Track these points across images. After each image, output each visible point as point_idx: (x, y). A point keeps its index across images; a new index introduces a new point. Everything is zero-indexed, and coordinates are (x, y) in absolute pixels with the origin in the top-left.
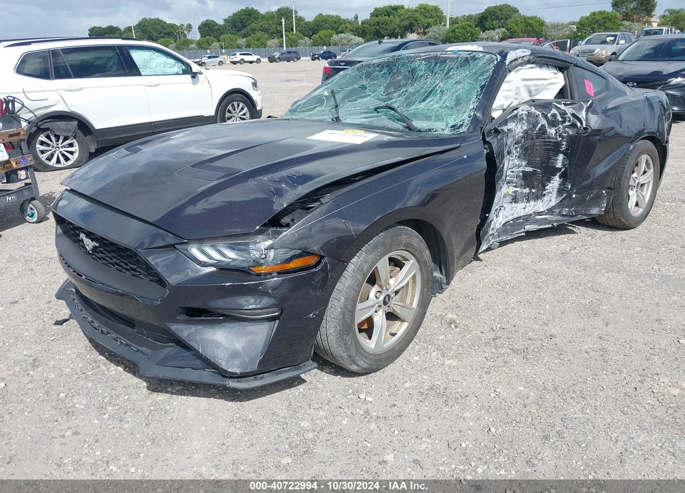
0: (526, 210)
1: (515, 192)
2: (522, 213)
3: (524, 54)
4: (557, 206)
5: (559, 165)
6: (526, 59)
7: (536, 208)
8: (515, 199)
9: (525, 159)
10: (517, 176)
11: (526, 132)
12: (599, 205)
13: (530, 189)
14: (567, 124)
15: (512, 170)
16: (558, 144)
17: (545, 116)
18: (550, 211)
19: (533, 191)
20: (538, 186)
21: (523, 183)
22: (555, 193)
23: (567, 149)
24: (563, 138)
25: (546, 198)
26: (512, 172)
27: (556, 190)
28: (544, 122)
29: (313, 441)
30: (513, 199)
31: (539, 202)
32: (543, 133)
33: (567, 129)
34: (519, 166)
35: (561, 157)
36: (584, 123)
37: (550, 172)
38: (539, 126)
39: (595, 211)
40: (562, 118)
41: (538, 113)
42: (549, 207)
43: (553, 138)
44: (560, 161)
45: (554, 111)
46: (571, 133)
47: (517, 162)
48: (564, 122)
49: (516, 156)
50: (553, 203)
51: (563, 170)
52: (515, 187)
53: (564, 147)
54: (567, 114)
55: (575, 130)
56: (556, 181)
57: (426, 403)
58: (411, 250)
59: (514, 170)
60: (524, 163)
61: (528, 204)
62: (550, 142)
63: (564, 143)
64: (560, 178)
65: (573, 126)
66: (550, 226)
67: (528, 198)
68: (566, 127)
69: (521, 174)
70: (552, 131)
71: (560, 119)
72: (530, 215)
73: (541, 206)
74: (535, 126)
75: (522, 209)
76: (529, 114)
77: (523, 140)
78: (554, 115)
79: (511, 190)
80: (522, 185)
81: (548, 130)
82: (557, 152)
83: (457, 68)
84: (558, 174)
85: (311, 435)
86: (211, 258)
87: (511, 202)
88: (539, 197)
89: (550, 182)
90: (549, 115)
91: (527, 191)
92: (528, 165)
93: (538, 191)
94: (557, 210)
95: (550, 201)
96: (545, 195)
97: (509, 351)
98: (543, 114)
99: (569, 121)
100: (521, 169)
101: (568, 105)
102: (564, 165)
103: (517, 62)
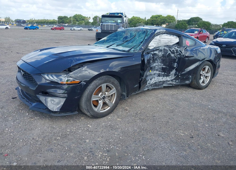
0: (163, 79)
1: (159, 73)
2: (162, 80)
3: (163, 31)
4: (174, 79)
5: (175, 66)
6: (164, 32)
7: (167, 79)
8: (159, 75)
9: (163, 63)
10: (160, 68)
11: (163, 55)
12: (189, 80)
13: (165, 73)
14: (178, 53)
15: (158, 66)
16: (175, 60)
17: (170, 50)
18: (172, 80)
19: (166, 74)
20: (167, 72)
21: (162, 71)
22: (174, 75)
23: (178, 61)
24: (177, 58)
25: (170, 76)
26: (158, 67)
27: (174, 74)
28: (169, 52)
29: (68, 135)
30: (158, 75)
31: (168, 77)
32: (170, 56)
33: (178, 55)
34: (161, 65)
35: (176, 64)
36: (183, 53)
37: (172, 68)
38: (168, 53)
39: (187, 82)
40: (176, 51)
41: (167, 49)
42: (172, 79)
43: (173, 58)
44: (175, 65)
45: (173, 49)
46: (179, 56)
47: (160, 64)
48: (177, 53)
49: (159, 62)
50: (173, 78)
51: (176, 68)
52: (159, 72)
53: (177, 61)
54: (178, 50)
55: (180, 55)
56: (174, 72)
57: (106, 129)
58: (114, 85)
59: (159, 66)
60: (162, 65)
61: (164, 78)
62: (172, 59)
63: (177, 59)
64: (175, 70)
65: (180, 54)
66: (172, 85)
67: (164, 76)
68: (178, 54)
69: (161, 68)
70: (173, 55)
71: (176, 52)
72: (165, 81)
73: (168, 79)
74: (166, 53)
75: (161, 79)
76: (164, 49)
77: (162, 57)
78: (173, 50)
79: (158, 72)
80: (161, 71)
81: (171, 55)
82: (175, 62)
83: (142, 34)
84: (175, 69)
85: (68, 133)
86: (50, 78)
87: (158, 76)
88: (167, 76)
89: (172, 72)
90: (171, 50)
91: (163, 73)
92: (164, 65)
93: (167, 74)
94: (174, 81)
95: (172, 77)
96: (170, 75)
97: (138, 118)
98: (169, 50)
99: (179, 53)
100: (161, 66)
101: (179, 47)
102: (177, 66)
103: (160, 33)
